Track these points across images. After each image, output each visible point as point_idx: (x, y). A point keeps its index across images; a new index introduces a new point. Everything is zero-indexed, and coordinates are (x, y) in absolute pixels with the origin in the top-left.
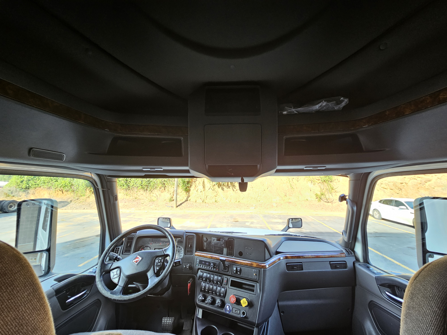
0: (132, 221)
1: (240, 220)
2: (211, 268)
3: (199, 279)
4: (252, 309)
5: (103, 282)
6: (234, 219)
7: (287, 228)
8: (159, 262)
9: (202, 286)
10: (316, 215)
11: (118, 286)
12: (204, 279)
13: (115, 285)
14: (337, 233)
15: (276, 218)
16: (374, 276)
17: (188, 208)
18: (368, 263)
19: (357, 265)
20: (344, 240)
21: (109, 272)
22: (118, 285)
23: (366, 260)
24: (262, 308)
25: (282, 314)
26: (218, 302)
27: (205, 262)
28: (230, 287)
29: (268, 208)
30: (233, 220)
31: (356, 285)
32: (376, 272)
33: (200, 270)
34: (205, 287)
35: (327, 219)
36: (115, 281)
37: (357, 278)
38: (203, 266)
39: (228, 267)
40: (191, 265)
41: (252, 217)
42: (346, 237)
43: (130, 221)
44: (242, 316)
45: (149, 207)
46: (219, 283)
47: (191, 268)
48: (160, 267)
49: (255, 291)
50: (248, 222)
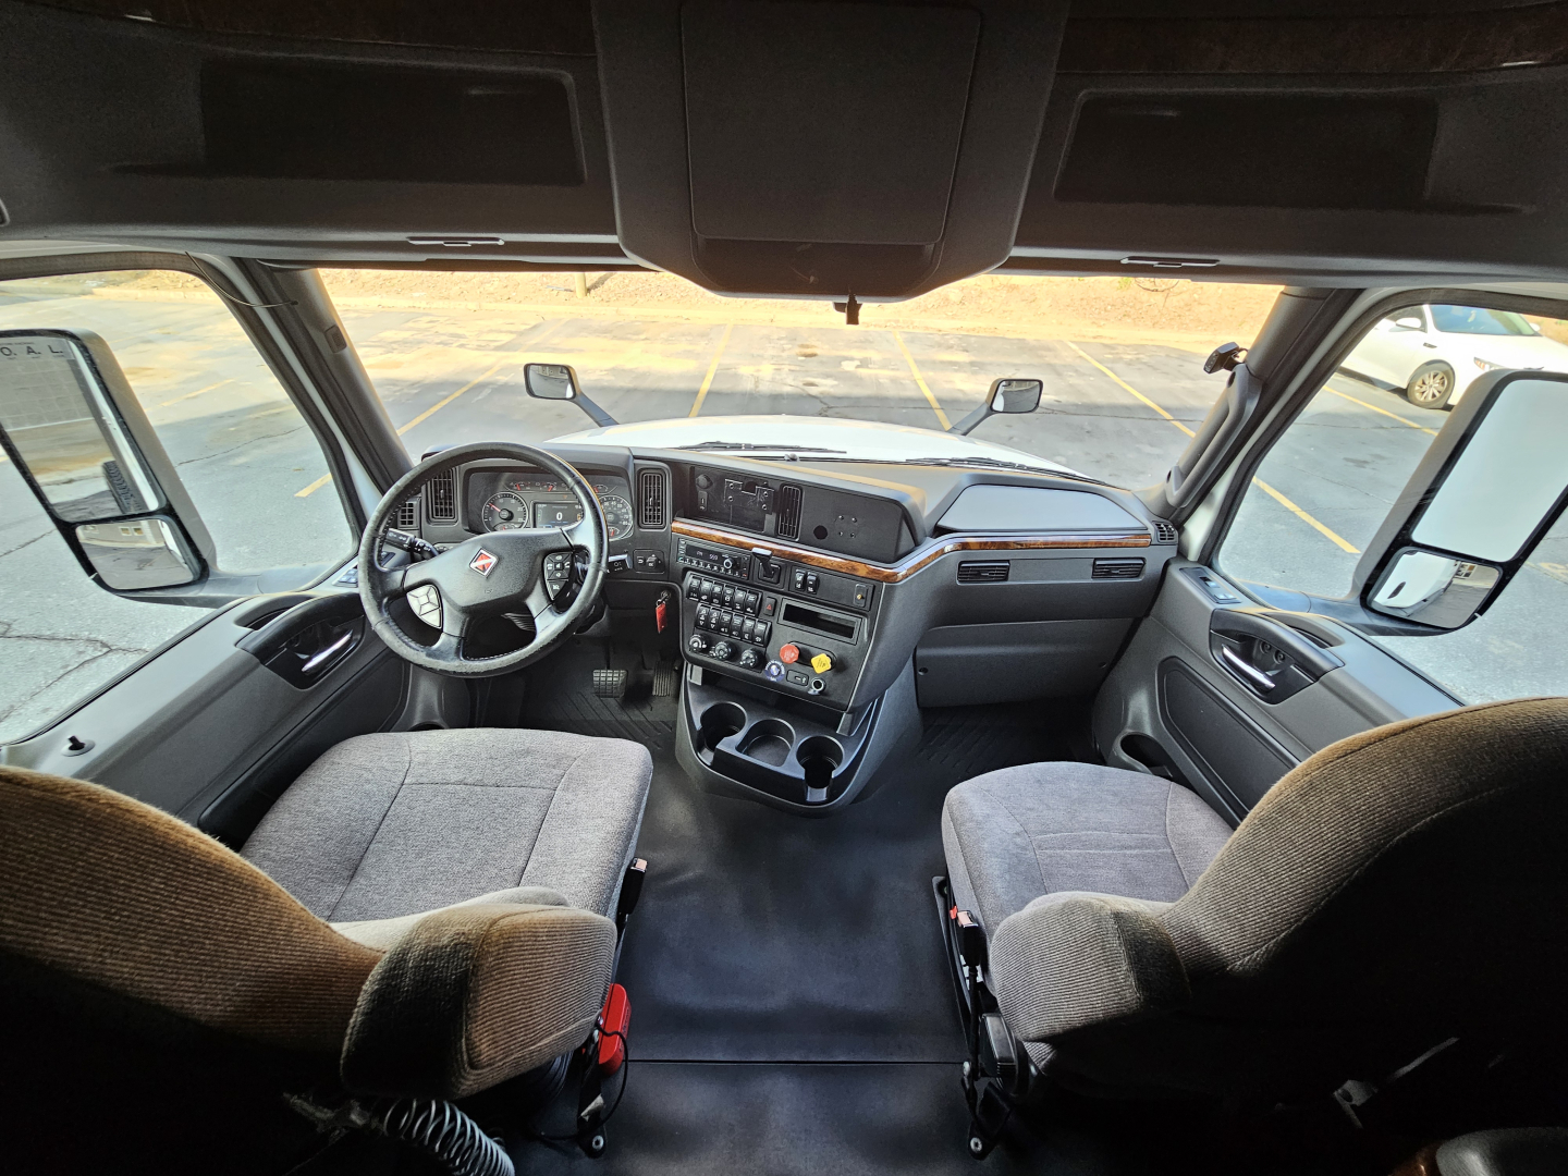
0: (428, 343)
1: (822, 349)
2: (726, 570)
3: (689, 596)
4: (840, 677)
5: (392, 624)
6: (802, 346)
7: (984, 410)
8: (557, 570)
9: (699, 615)
10: (1095, 338)
11: (443, 636)
12: (704, 597)
13: (435, 633)
14: (1146, 408)
15: (951, 347)
16: (1211, 606)
17: (631, 296)
18: (1210, 566)
19: (1174, 571)
20: (1164, 494)
21: (401, 595)
22: (441, 631)
23: (1208, 557)
24: (870, 676)
25: (921, 673)
26: (748, 658)
27: (707, 552)
28: (781, 621)
29: (930, 306)
30: (798, 350)
31: (1147, 614)
32: (1222, 597)
33: (689, 573)
34: (708, 617)
35: (1129, 357)
36: (432, 619)
37: (1157, 603)
38: (698, 563)
39: (779, 572)
40: (661, 558)
41: (867, 341)
42: (1177, 489)
43: (420, 342)
44: (811, 692)
45: (482, 289)
46: (748, 610)
47: (661, 565)
48: (563, 584)
49: (855, 635)
50: (852, 359)
